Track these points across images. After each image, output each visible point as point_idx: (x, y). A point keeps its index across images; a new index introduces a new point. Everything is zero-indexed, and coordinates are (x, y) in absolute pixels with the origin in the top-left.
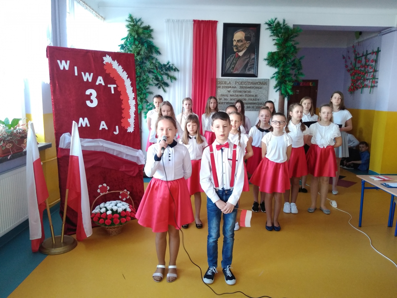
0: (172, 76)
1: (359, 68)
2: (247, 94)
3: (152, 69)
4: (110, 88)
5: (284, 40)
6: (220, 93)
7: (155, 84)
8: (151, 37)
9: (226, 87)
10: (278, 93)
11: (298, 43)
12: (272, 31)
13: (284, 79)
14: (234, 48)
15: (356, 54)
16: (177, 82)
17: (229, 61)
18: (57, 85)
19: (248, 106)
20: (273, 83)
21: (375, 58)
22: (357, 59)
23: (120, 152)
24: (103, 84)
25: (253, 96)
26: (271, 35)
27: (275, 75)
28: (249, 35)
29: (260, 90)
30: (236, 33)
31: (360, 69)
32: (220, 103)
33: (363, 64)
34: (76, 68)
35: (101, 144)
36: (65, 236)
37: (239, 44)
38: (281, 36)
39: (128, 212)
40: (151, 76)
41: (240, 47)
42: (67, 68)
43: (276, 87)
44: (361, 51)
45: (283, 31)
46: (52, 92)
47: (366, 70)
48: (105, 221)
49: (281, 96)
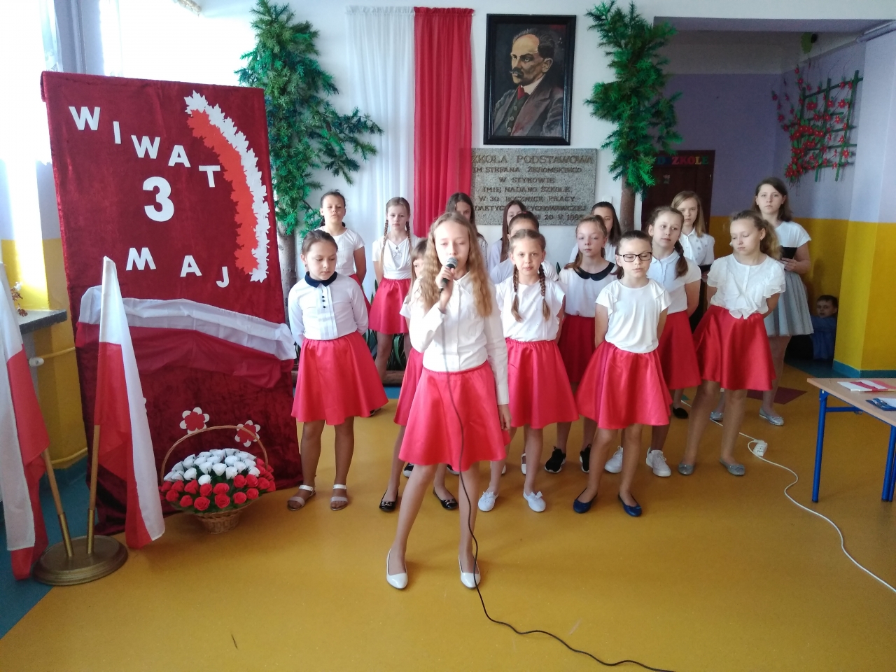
0: (366, 144)
1: (809, 120)
2: (545, 184)
3: (318, 127)
4: (205, 173)
5: (633, 53)
6: (482, 185)
7: (324, 165)
8: (312, 49)
9: (496, 170)
10: (620, 181)
11: (666, 62)
12: (602, 33)
13: (634, 147)
14: (514, 75)
15: (804, 89)
16: (377, 159)
17: (501, 106)
18: (70, 168)
19: (549, 213)
20: (608, 158)
21: (849, 97)
22: (807, 101)
23: (234, 331)
24: (187, 165)
25: (560, 190)
26: (602, 41)
27: (613, 139)
28: (548, 43)
29: (576, 175)
30: (517, 36)
31: (812, 123)
32: (480, 209)
33: (819, 111)
34: (116, 125)
35: (186, 312)
36: (95, 536)
37: (526, 65)
38: (626, 45)
39: (251, 475)
40: (315, 144)
41: (528, 72)
42: (94, 126)
43: (614, 168)
44: (814, 81)
45: (629, 32)
46: (57, 185)
47: (828, 126)
48: (193, 501)
49: (626, 190)
